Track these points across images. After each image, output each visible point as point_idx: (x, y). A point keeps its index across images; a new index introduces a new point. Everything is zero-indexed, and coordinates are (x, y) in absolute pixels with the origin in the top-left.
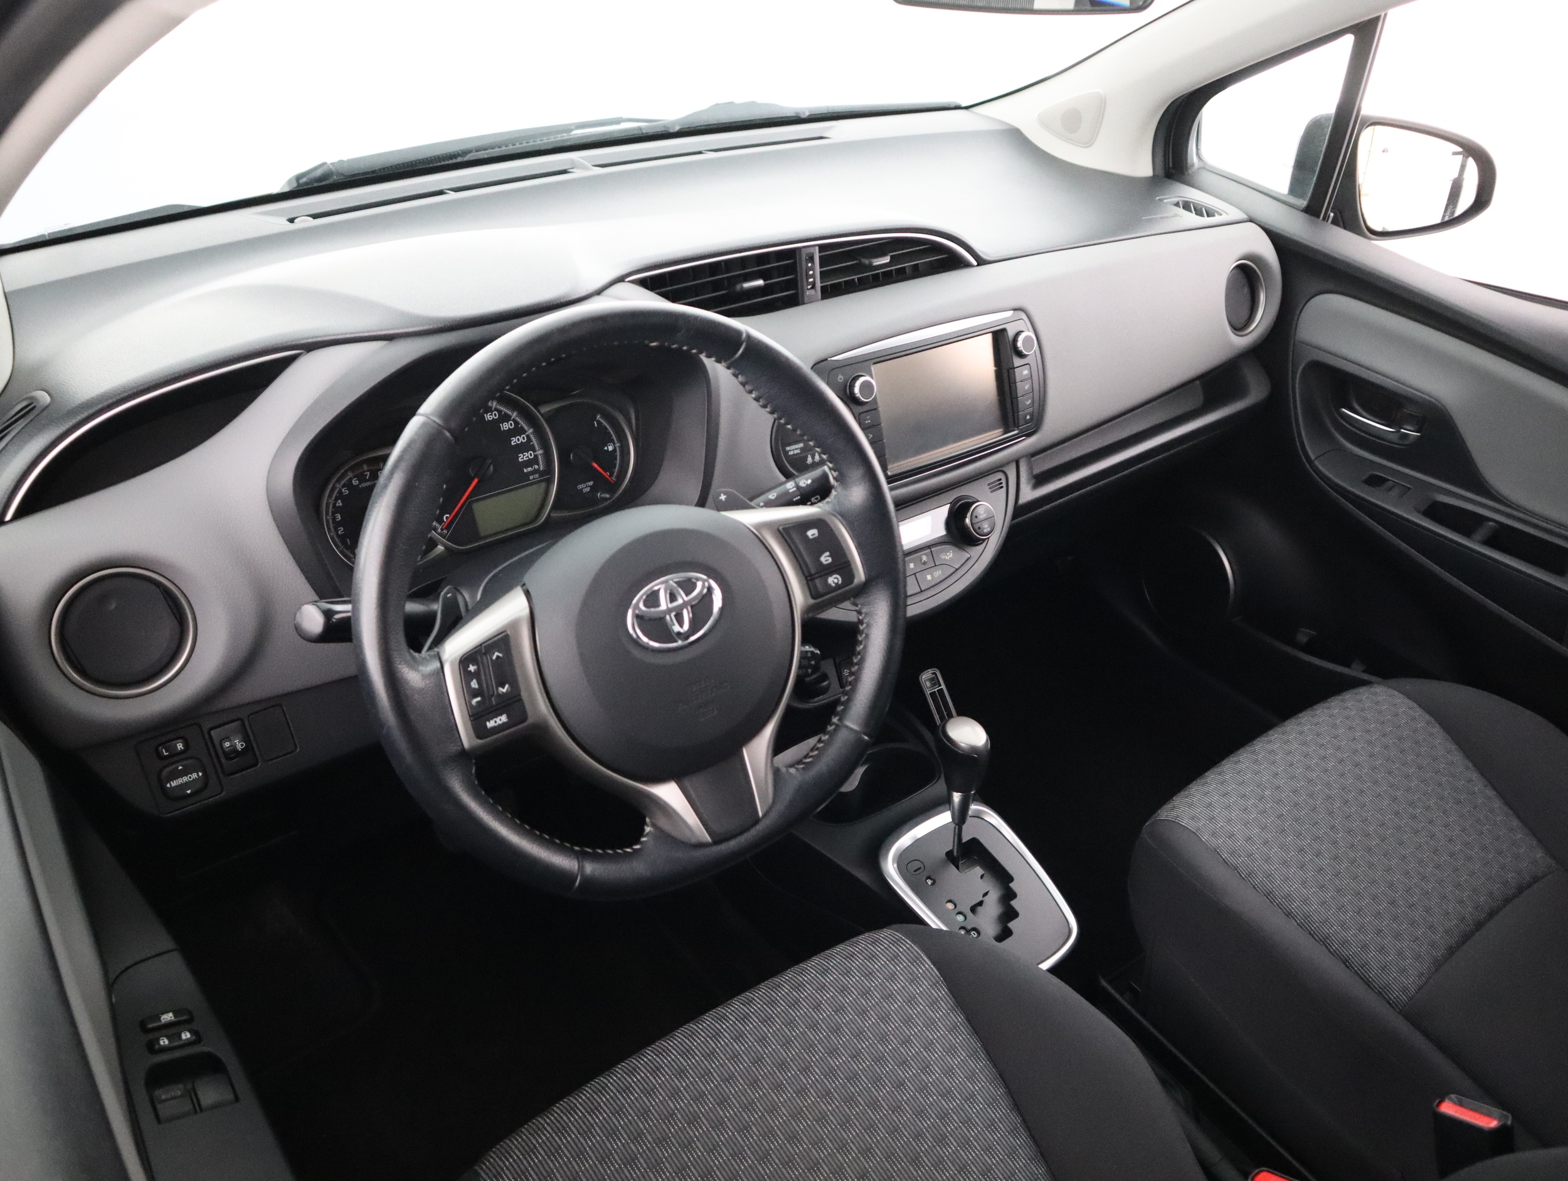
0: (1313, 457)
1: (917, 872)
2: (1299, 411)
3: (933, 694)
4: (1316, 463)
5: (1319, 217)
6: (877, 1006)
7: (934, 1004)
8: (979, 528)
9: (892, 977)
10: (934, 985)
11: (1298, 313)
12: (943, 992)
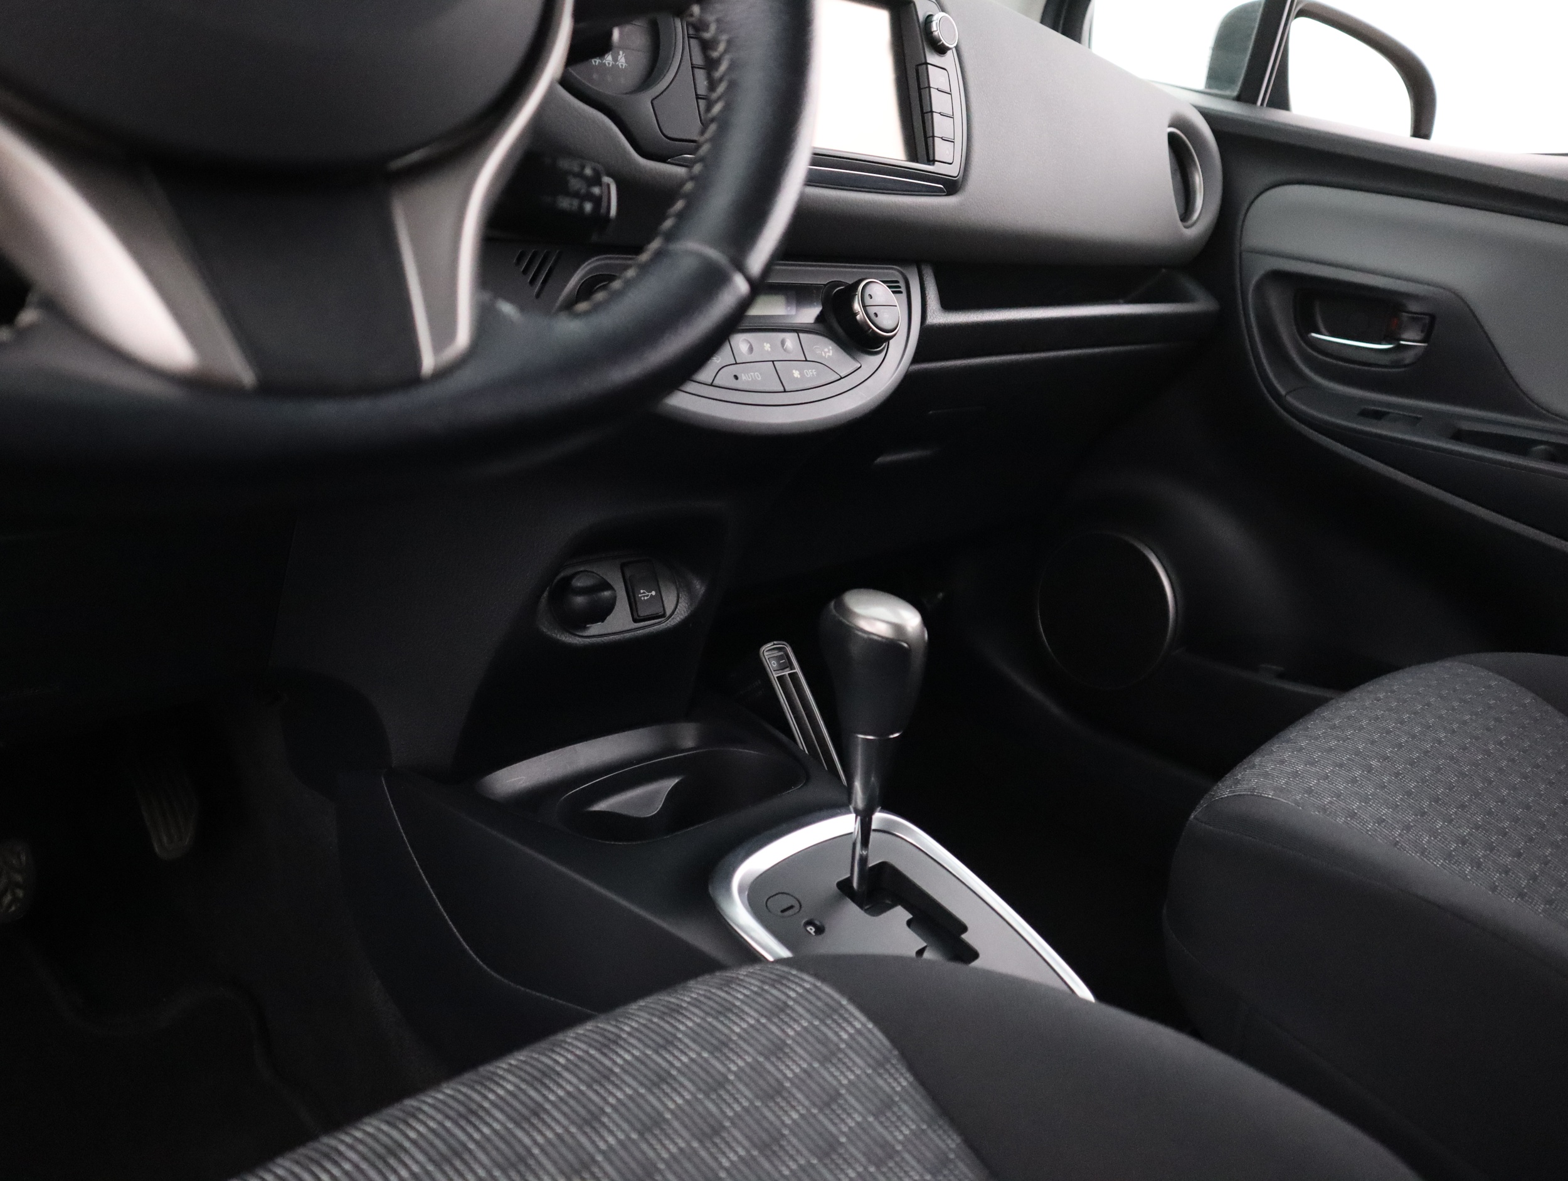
0: (1283, 392)
1: (787, 913)
2: (1257, 339)
3: (781, 679)
4: (1289, 399)
5: (1254, 102)
6: (747, 1118)
7: (885, 1106)
8: (876, 315)
9: (777, 1050)
10: (879, 1065)
11: (1243, 212)
12: (901, 1082)
